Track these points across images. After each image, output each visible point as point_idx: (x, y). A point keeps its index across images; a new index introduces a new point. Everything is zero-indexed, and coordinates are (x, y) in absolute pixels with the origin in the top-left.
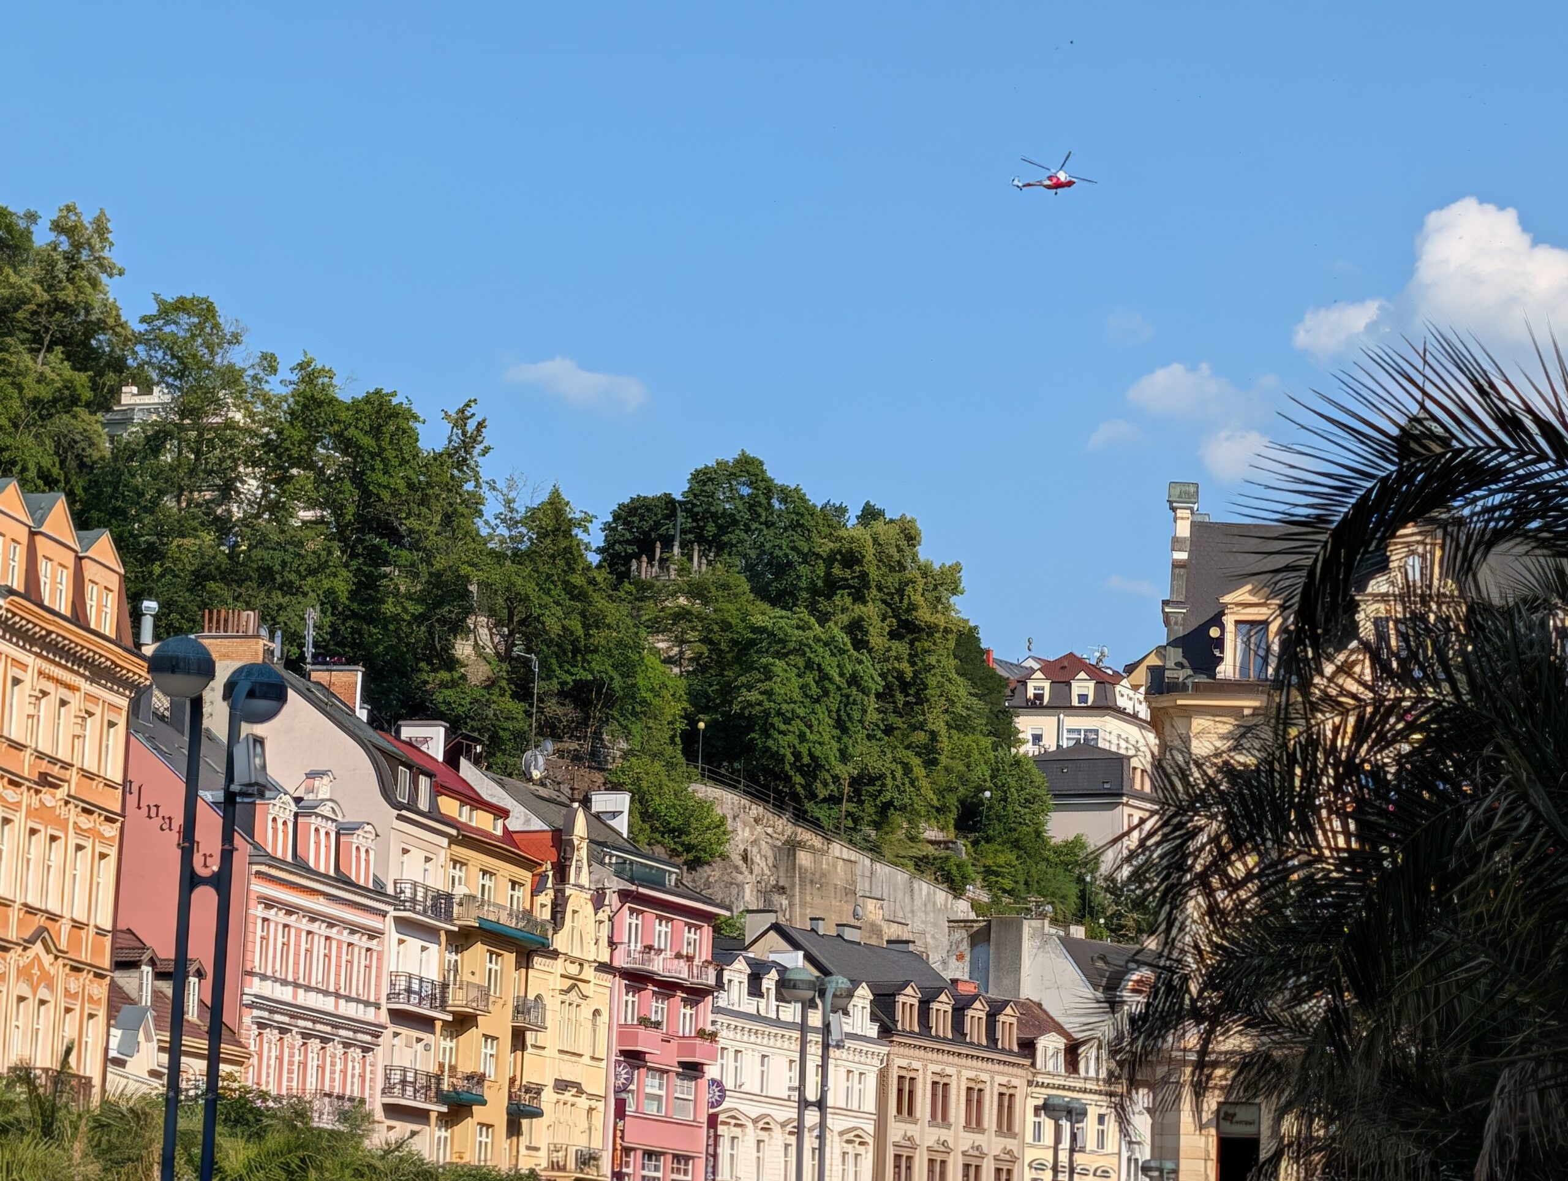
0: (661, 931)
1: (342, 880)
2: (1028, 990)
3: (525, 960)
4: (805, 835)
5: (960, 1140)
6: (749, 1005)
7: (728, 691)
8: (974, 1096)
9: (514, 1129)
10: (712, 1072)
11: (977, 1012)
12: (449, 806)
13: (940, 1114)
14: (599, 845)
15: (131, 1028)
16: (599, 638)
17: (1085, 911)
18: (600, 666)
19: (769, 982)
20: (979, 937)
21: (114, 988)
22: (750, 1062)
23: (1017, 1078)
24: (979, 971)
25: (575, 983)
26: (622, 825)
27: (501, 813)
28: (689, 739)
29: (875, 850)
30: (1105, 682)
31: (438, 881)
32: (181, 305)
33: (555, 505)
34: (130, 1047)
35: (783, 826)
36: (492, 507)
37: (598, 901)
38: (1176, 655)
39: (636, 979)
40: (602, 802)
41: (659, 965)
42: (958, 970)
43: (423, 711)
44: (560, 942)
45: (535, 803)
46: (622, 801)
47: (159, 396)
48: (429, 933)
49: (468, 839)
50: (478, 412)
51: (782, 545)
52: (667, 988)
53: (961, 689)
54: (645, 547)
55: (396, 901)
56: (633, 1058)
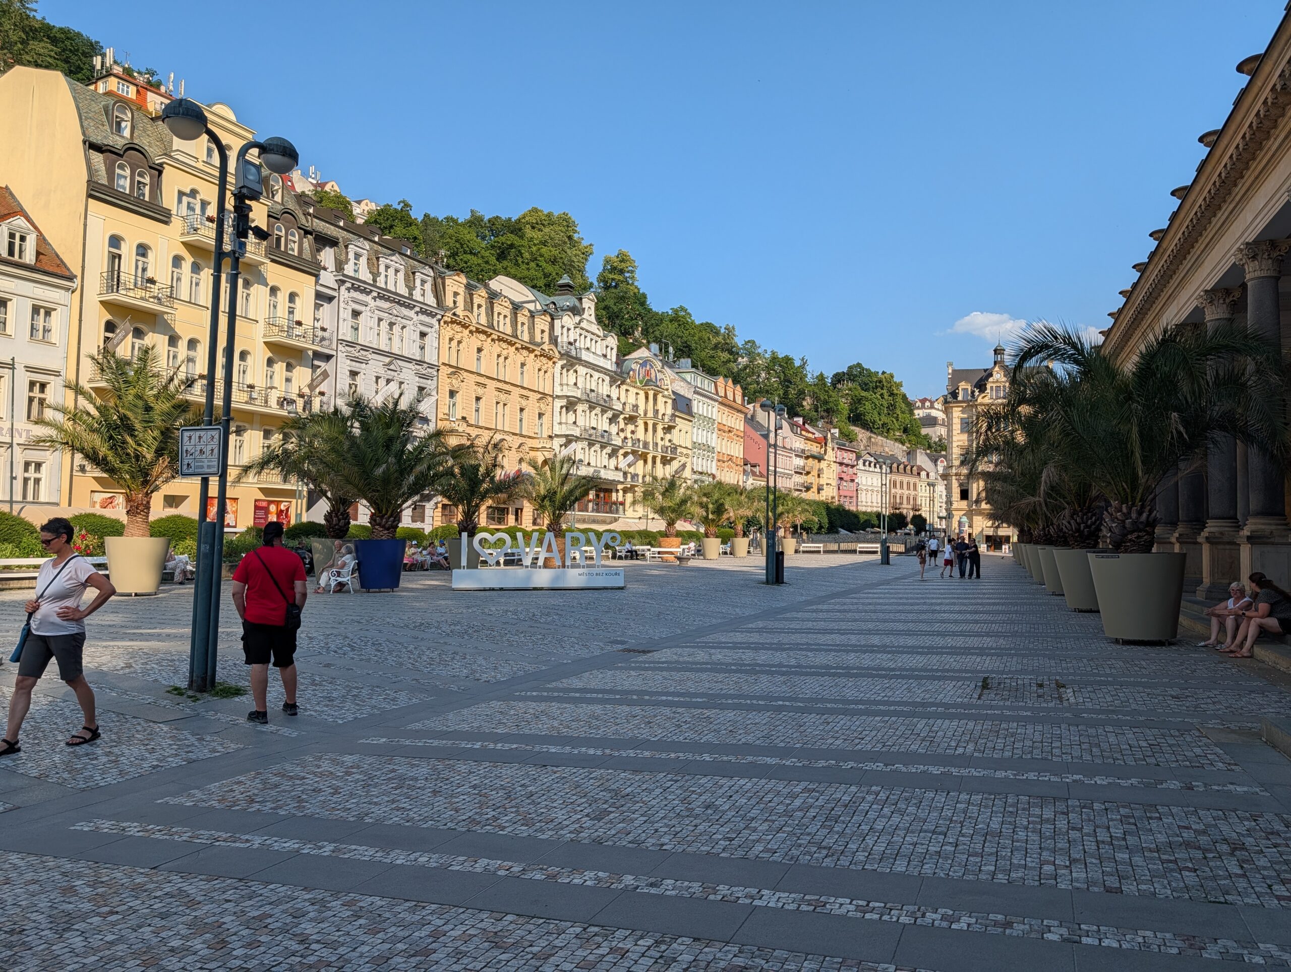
0: (845, 455)
1: (784, 447)
2: (918, 463)
3: (819, 461)
4: (873, 435)
5: (906, 492)
6: (863, 468)
7: (856, 408)
8: (908, 483)
9: (819, 493)
10: (856, 481)
11: (909, 468)
12: (804, 433)
13: (902, 487)
14: (833, 438)
15: (747, 476)
16: (831, 400)
17: (930, 447)
18: (831, 405)
19: (867, 463)
20: (908, 453)
21: (744, 470)
22: (864, 479)
23: (917, 480)
24: (909, 460)
25: (829, 465)
26: (837, 435)
27: (814, 434)
28: (849, 418)
29: (887, 437)
30: (932, 403)
31: (802, 447)
32: (749, 342)
33: (822, 374)
34: (747, 479)
35: (868, 434)
36: (809, 376)
37: (833, 449)
38: (949, 396)
39: (841, 464)
40: (833, 431)
41: (845, 461)
42: (904, 460)
43: (797, 415)
44: (826, 457)
45: (820, 432)
46: (837, 431)
47: (745, 359)
48: (801, 457)
49: (808, 439)
50: (806, 358)
51: (866, 380)
52: (847, 465)
53: (903, 405)
54: (839, 382)
55: (794, 451)
56: (841, 479)
